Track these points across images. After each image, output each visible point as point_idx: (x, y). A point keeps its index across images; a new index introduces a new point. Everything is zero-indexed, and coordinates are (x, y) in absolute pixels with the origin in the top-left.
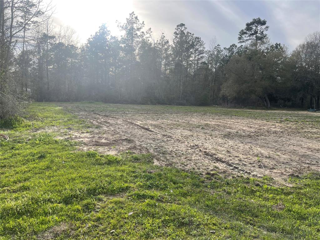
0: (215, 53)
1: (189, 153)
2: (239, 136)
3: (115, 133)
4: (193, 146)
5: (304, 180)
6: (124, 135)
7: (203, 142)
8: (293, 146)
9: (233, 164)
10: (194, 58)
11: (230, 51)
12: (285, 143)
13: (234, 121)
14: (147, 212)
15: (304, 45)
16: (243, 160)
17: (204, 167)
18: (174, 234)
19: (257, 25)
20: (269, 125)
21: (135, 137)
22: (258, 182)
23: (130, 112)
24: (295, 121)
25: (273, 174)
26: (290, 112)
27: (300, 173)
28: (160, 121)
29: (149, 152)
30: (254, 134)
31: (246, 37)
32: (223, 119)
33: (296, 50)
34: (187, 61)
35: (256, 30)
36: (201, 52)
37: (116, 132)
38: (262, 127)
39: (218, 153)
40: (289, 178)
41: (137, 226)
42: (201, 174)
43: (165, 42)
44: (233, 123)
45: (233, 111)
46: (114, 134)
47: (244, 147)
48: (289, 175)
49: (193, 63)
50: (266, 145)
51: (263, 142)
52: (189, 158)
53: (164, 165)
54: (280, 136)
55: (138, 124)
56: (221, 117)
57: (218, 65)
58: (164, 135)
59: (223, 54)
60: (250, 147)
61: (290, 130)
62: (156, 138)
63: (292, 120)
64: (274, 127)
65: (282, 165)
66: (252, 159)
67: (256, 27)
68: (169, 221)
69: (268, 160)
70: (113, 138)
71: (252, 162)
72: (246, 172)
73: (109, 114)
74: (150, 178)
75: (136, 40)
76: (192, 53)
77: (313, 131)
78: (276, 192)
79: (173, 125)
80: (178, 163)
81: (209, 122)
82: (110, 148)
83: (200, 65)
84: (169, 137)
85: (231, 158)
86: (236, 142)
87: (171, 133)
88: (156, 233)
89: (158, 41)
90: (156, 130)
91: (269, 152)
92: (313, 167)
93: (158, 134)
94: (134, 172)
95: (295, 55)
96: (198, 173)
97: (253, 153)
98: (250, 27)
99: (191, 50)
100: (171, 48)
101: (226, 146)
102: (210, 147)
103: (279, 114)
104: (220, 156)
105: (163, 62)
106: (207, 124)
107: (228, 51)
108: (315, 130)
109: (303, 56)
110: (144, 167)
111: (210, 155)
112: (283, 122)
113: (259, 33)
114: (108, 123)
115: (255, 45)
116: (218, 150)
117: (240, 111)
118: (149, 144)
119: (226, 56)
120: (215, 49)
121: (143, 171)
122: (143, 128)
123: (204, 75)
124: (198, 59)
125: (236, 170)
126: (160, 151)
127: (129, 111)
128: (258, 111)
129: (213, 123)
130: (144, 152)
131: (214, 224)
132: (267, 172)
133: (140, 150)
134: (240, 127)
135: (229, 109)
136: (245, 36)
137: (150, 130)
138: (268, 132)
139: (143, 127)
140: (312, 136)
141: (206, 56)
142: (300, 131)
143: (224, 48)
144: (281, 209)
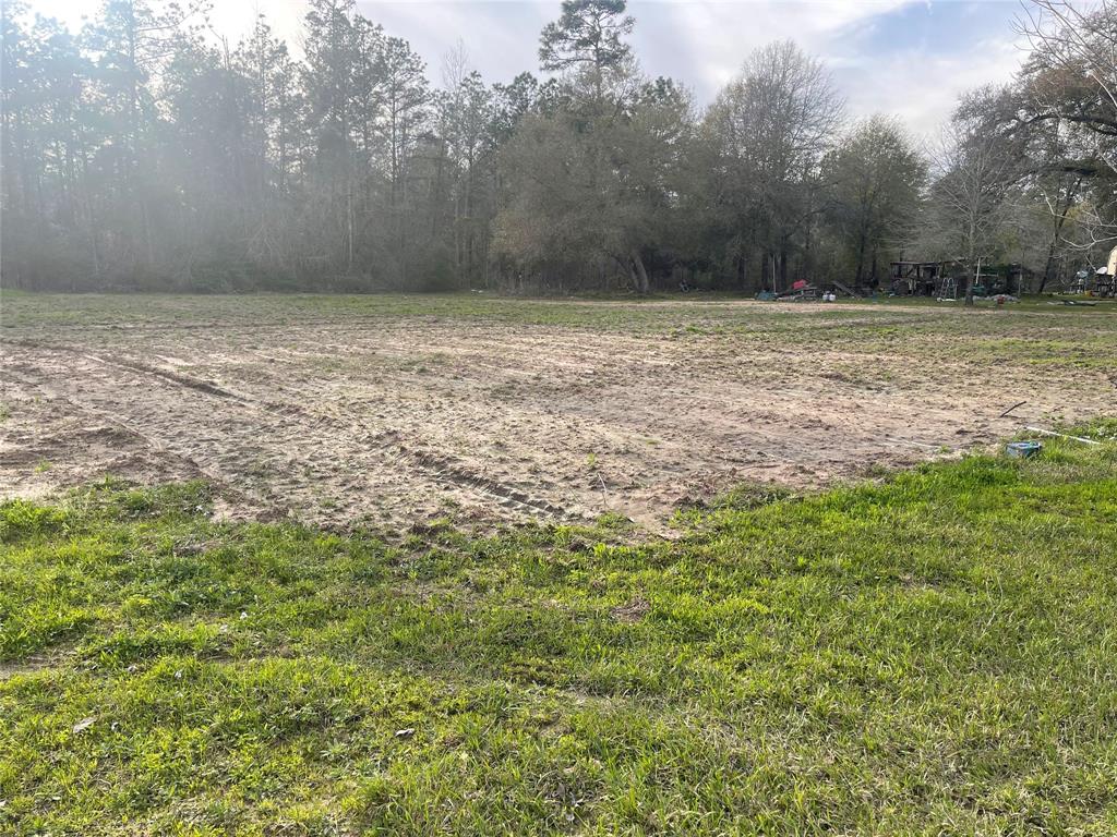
0: (466, 102)
1: (358, 463)
2: (545, 391)
3: (58, 409)
4: (378, 437)
5: (717, 514)
6: (99, 417)
7: (416, 421)
8: (699, 411)
9: (511, 485)
10: (389, 119)
11: (514, 97)
12: (678, 401)
13: (532, 340)
14: (154, 707)
15: (740, 88)
16: (544, 468)
17: (408, 509)
18: (256, 773)
19: (597, 11)
20: (639, 348)
21: (147, 421)
22: (581, 538)
23: (141, 325)
24: (717, 333)
25: (632, 505)
26: (705, 305)
27: (707, 493)
28: (262, 353)
29: (199, 474)
30: (589, 380)
31: (563, 49)
32: (499, 337)
33: (716, 102)
34: (365, 127)
35: (593, 28)
36: (415, 98)
37: (63, 408)
38: (619, 356)
39: (463, 453)
40: (674, 512)
41: (106, 769)
42: (391, 534)
43: (271, 51)
44: (527, 348)
45: (534, 307)
46: (53, 415)
47: (553, 425)
48: (676, 502)
49: (388, 135)
50: (621, 413)
51: (616, 403)
52: (355, 483)
53: (254, 517)
54: (667, 381)
55: (169, 368)
56: (490, 330)
57: (477, 145)
58: (272, 407)
59: (491, 106)
60: (571, 424)
61: (697, 361)
62: (236, 418)
63: (708, 330)
64: (653, 353)
65: (662, 472)
66: (572, 463)
67: (597, 16)
68: (241, 727)
69: (620, 463)
70: (43, 433)
71: (571, 475)
72: (550, 509)
73: (43, 336)
74: (183, 576)
75: (147, 33)
76: (380, 99)
77: (763, 358)
78: (631, 563)
79: (310, 367)
80: (310, 505)
81: (447, 350)
82: (22, 474)
83: (413, 144)
84: (289, 412)
85: (505, 467)
86: (530, 409)
87: (303, 396)
88: (184, 781)
89: (241, 43)
90: (244, 390)
91: (627, 434)
92: (747, 472)
93: (251, 401)
94: (116, 560)
95: (714, 119)
96: (381, 533)
97: (581, 441)
98: (576, 17)
99: (377, 89)
100: (298, 74)
101: (496, 426)
102: (441, 435)
103: (672, 313)
104: (470, 462)
105: (274, 128)
106: (439, 355)
107: (508, 96)
108: (768, 357)
109: (738, 123)
110: (166, 536)
111: (437, 463)
112: (681, 338)
113: (606, 41)
114: (33, 370)
115: (595, 78)
116: (468, 441)
117: (556, 307)
118: (204, 445)
119: (504, 114)
120: (464, 88)
121: (159, 550)
122: (188, 383)
123: (432, 183)
124: (406, 123)
125: (521, 505)
126: (245, 465)
127: (135, 321)
128: (613, 304)
129: (462, 351)
130: (178, 478)
131: (415, 706)
132: (614, 501)
133: (161, 468)
134: (548, 360)
135: (521, 303)
136: (561, 46)
137: (217, 388)
138: (634, 370)
139: (188, 381)
140: (759, 374)
141: (435, 111)
142: (726, 361)
143: (496, 87)
144: (638, 614)
